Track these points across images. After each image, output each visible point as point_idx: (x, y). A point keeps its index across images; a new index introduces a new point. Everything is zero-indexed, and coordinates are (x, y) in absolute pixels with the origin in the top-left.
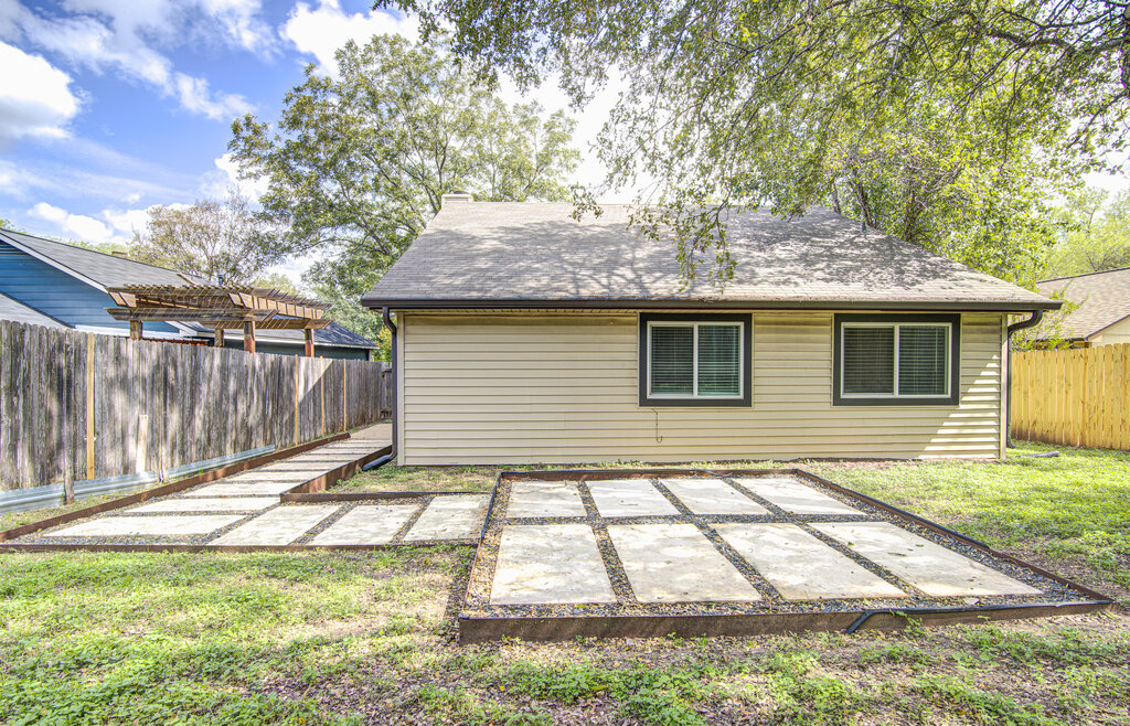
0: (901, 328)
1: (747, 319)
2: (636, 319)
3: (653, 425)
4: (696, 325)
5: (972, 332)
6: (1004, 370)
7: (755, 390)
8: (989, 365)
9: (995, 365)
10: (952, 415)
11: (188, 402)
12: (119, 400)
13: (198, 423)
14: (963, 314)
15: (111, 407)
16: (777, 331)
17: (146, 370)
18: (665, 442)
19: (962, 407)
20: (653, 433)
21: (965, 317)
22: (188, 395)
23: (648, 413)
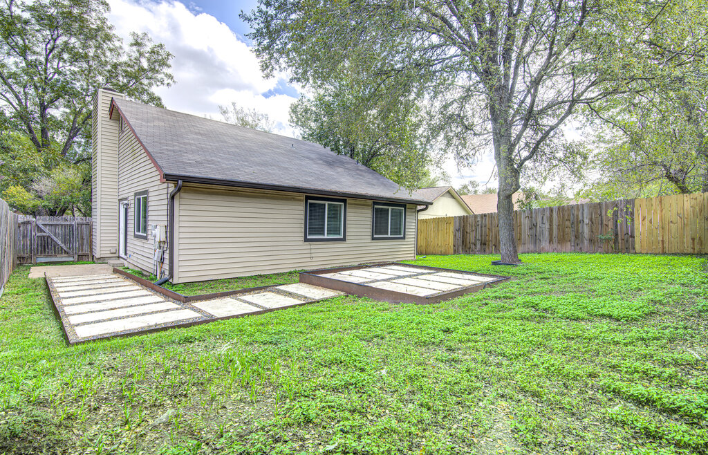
0: (391, 209)
1: (344, 201)
2: (303, 198)
3: (309, 251)
4: (327, 203)
5: (410, 212)
7: (347, 234)
8: (413, 224)
10: (404, 243)
16: (354, 208)
18: (314, 259)
19: (406, 240)
20: (309, 255)
21: (408, 206)
23: (307, 246)
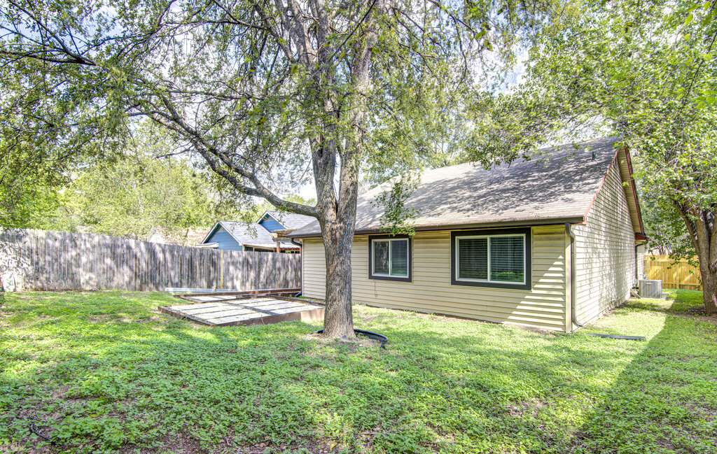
0: (492, 239)
1: (408, 236)
2: (367, 239)
3: (373, 288)
5: (541, 240)
6: (568, 266)
7: (414, 274)
8: (556, 263)
9: (561, 263)
10: (527, 297)
11: (257, 270)
12: (231, 268)
13: (262, 276)
14: (532, 228)
15: (229, 270)
16: (424, 243)
17: (241, 259)
18: (378, 297)
19: (534, 291)
20: (373, 292)
21: (535, 230)
22: (257, 268)
23: (372, 282)
